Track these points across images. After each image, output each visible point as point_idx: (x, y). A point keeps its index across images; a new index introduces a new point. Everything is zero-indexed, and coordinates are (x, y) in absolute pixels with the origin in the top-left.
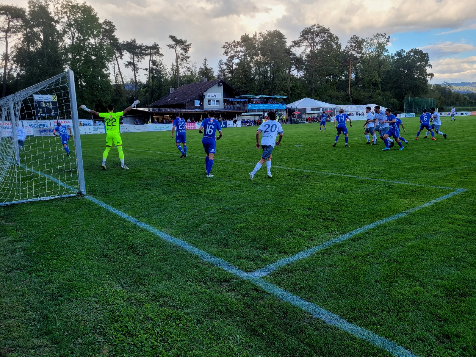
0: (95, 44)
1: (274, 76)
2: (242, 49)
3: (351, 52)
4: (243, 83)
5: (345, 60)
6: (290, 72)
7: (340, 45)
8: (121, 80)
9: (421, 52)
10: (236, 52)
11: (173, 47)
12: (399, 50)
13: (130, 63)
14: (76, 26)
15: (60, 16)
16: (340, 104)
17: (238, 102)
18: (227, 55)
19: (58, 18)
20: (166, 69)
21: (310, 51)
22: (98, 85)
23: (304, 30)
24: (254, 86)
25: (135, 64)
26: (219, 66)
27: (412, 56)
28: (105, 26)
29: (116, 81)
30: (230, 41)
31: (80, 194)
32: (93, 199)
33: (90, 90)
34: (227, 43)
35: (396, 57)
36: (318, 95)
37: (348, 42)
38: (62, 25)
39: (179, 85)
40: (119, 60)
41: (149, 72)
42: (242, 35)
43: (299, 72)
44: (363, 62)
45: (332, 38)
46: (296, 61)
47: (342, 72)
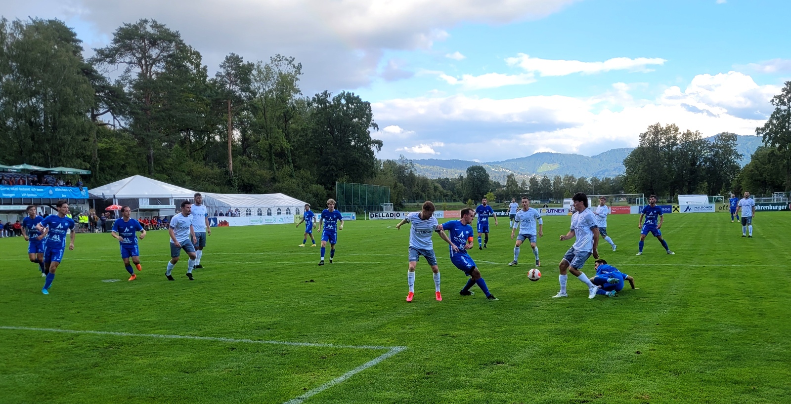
1: (54, 123)
3: (228, 86)
5: (217, 102)
6: (94, 117)
7: (205, 69)
9: (357, 99)
12: (320, 92)
16: (213, 191)
21: (140, 75)
23: (121, 29)
27: (343, 106)
35: (315, 105)
36: (163, 171)
37: (221, 66)
43: (118, 119)
44: (254, 109)
45: (187, 54)
46: (108, 93)
47: (212, 125)
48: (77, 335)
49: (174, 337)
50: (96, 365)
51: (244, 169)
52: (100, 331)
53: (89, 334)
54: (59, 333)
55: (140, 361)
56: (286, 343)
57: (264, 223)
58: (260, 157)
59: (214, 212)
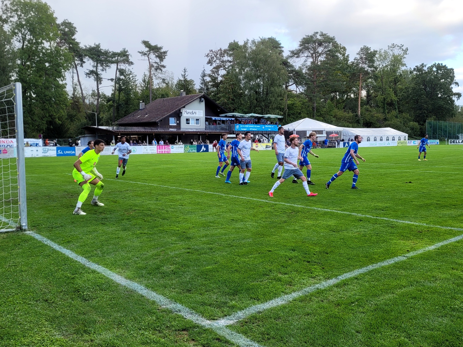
0: (50, 48)
1: (267, 91)
2: (230, 59)
3: (361, 65)
4: (229, 98)
5: (354, 75)
6: (287, 87)
7: (348, 56)
8: (80, 91)
9: (445, 67)
10: (223, 62)
11: (145, 54)
12: (419, 64)
13: (92, 72)
14: (28, 26)
15: (9, 14)
16: (348, 127)
17: (223, 122)
18: (211, 65)
19: (7, 17)
20: (136, 80)
21: (312, 63)
22: (51, 98)
23: (304, 38)
24: (243, 102)
25: (99, 73)
26: (201, 78)
27: (434, 72)
28: (64, 27)
29: (74, 93)
30: (215, 49)
31: (21, 229)
32: (36, 235)
33: (40, 103)
34: (212, 51)
35: (415, 73)
36: (321, 115)
37: (358, 54)
38: (11, 25)
39: (151, 99)
40: (79, 68)
41: (116, 83)
42: (231, 42)
43: (299, 87)
44: (376, 78)
45: (338, 49)
46: (295, 74)
47: (350, 88)
48: (276, 205)
49: (326, 210)
50: (285, 222)
51: (367, 113)
52: (287, 203)
53: (282, 204)
54: (267, 203)
55: (308, 222)
56: (394, 220)
57: (378, 146)
58: (377, 106)
59: (348, 139)
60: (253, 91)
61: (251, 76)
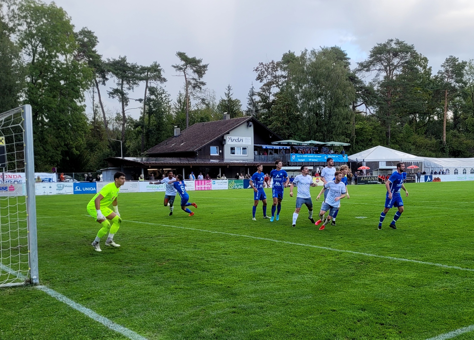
1: (330, 113)
2: (285, 73)
3: (446, 80)
4: (284, 122)
5: (437, 92)
6: (354, 107)
7: (430, 69)
10: (275, 77)
14: (40, 36)
16: (430, 156)
17: (276, 151)
18: (261, 81)
21: (385, 77)
23: (376, 47)
24: (300, 127)
26: (249, 97)
28: (82, 37)
30: (267, 62)
36: (397, 142)
37: (442, 66)
39: (187, 124)
43: (369, 108)
44: (465, 95)
45: (418, 60)
46: (364, 91)
47: (433, 109)
48: (341, 253)
49: (404, 260)
50: (353, 275)
51: (454, 140)
52: (355, 251)
53: (349, 253)
54: (330, 251)
55: (381, 275)
57: (468, 179)
58: (467, 130)
59: (431, 171)
60: (312, 113)
61: (310, 95)
